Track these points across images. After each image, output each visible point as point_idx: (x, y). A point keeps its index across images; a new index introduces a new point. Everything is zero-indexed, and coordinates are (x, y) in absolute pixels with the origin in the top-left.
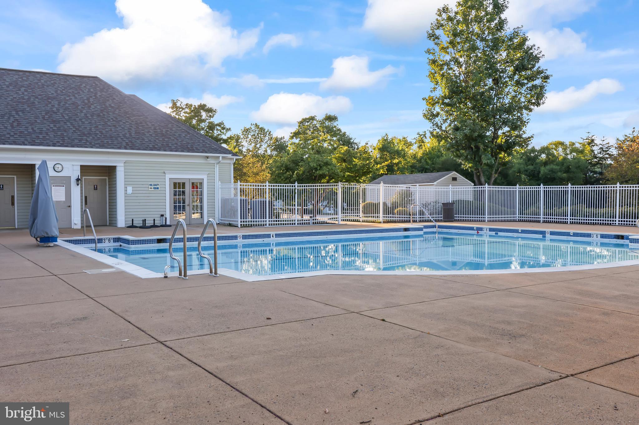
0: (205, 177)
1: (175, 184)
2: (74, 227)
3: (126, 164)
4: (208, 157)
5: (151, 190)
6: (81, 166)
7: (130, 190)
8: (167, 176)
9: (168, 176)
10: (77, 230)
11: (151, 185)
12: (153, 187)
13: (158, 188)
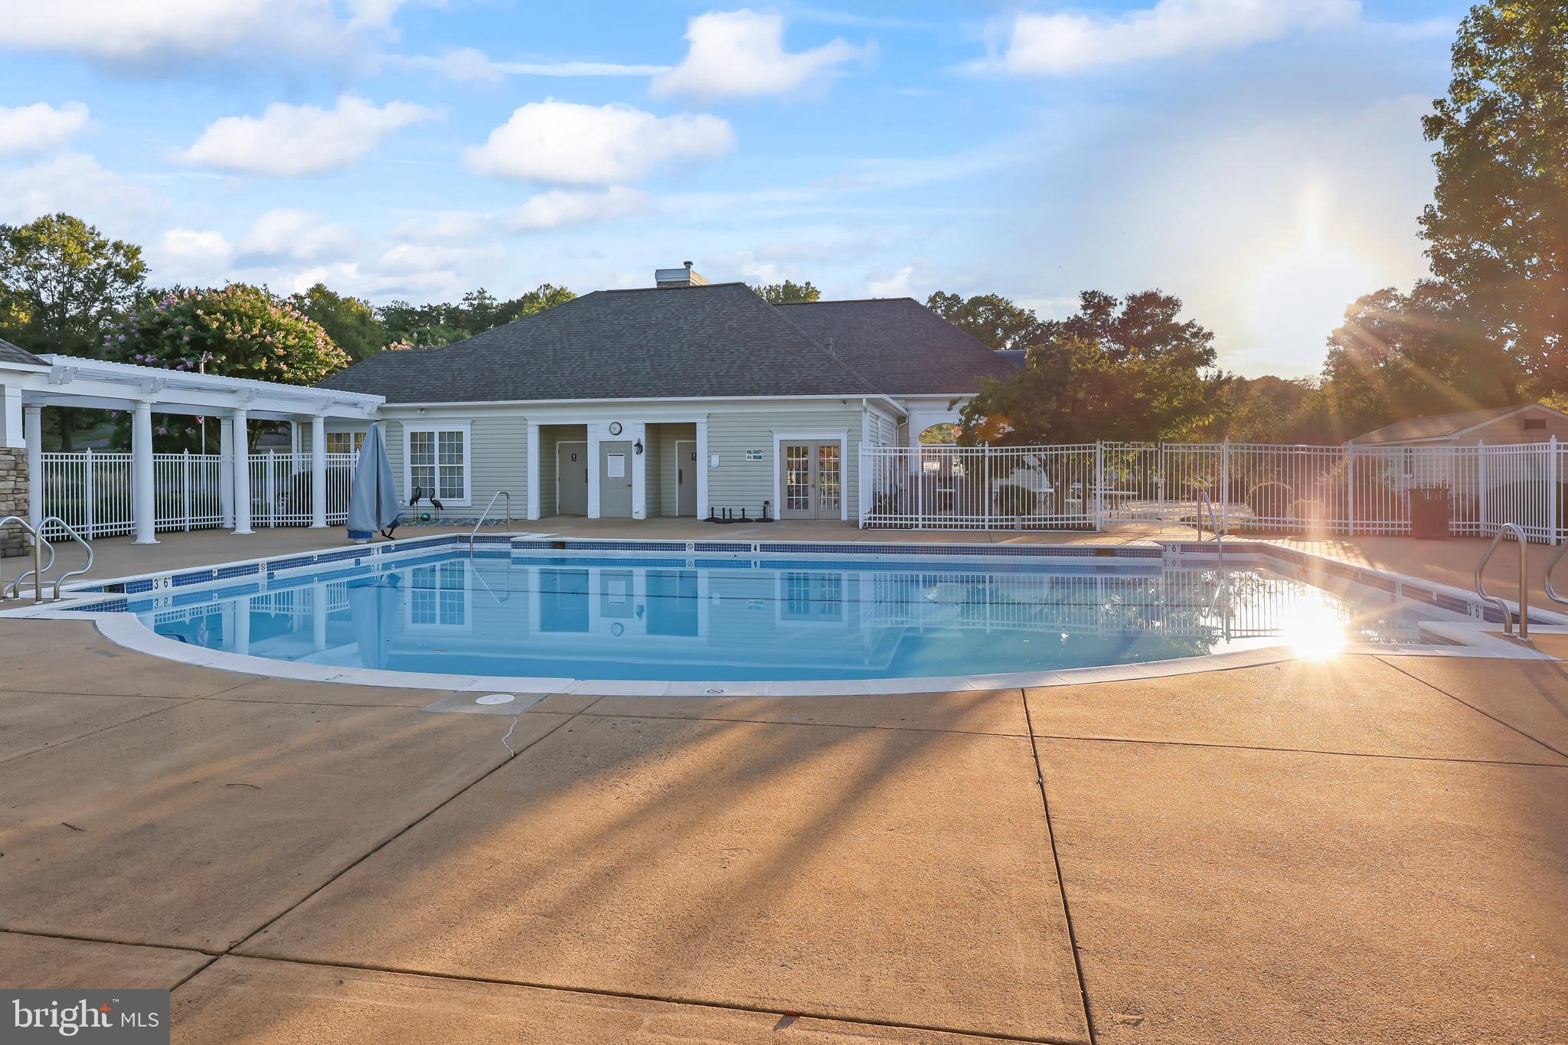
0: (843, 437)
1: (790, 449)
2: (635, 517)
3: (711, 420)
4: (844, 402)
5: (750, 460)
6: (647, 424)
7: (715, 460)
8: (775, 436)
9: (778, 437)
10: (638, 521)
11: (749, 452)
12: (752, 455)
13: (760, 457)
